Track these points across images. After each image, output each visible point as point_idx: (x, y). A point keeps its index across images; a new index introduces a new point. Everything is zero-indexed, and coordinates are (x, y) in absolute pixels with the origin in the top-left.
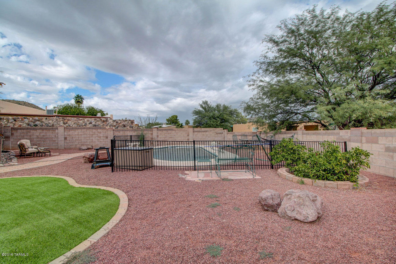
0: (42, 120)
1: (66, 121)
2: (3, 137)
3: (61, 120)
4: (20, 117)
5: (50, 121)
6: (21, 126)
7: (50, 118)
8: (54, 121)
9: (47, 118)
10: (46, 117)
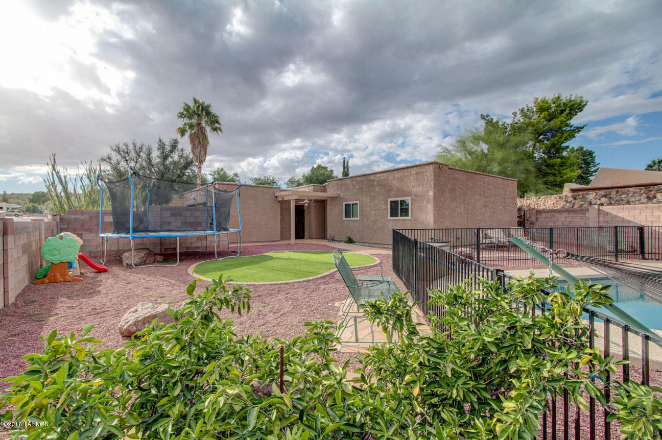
0: (610, 195)
1: (653, 192)
2: (529, 222)
3: (642, 192)
4: (580, 193)
5: (623, 196)
6: (581, 207)
7: (624, 189)
8: (629, 196)
9: (619, 190)
10: (616, 190)
